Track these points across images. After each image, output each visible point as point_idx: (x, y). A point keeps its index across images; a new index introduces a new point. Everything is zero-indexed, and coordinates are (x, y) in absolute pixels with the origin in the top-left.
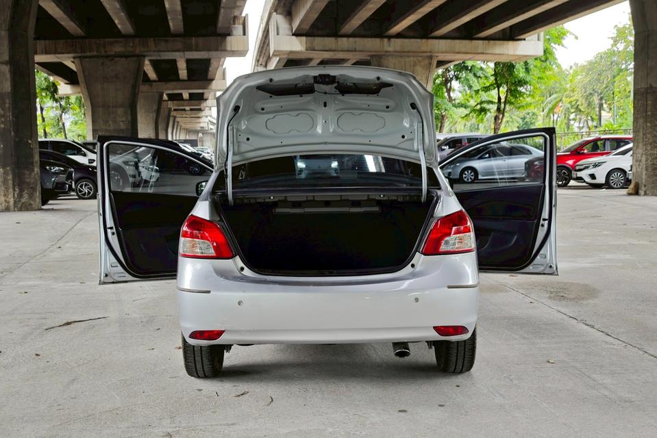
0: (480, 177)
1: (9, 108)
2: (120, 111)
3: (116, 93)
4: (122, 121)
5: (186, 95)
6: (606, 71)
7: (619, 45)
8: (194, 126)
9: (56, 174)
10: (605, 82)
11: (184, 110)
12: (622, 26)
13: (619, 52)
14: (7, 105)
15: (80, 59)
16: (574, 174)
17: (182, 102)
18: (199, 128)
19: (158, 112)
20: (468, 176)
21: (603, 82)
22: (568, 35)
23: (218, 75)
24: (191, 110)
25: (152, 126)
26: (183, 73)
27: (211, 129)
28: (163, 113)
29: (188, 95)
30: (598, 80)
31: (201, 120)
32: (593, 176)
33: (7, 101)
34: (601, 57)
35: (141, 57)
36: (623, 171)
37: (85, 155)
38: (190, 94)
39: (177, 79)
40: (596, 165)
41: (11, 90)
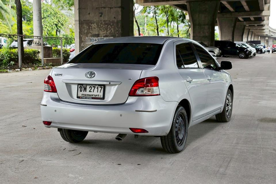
1: (120, 27)
2: (206, 27)
3: (205, 18)
4: (207, 32)
8: (261, 34)
11: (254, 26)
14: (119, 26)
17: (251, 22)
18: (265, 35)
24: (258, 26)
25: (231, 34)
26: (246, 8)
27: (272, 35)
29: (253, 19)
31: (264, 31)
33: (120, 24)
38: (254, 18)
41: (121, 19)
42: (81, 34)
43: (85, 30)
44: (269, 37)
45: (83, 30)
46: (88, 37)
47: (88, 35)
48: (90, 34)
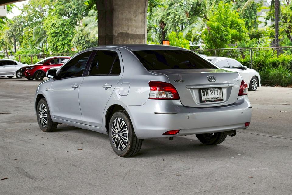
6: (19, 25)
7: (24, 13)
10: (18, 31)
12: (26, 5)
13: (25, 17)
21: (17, 31)
22: (14, 7)
30: (15, 30)
34: (16, 19)
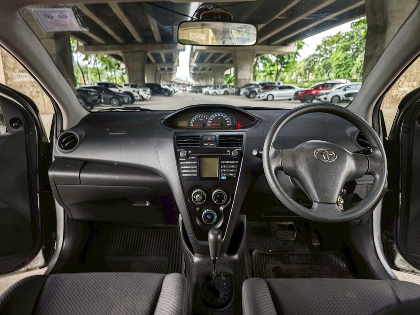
0: (275, 98)
2: (139, 73)
3: (137, 65)
5: (166, 69)
9: (93, 96)
15: (124, 52)
16: (316, 97)
17: (165, 71)
19: (156, 74)
20: (270, 98)
23: (176, 60)
24: (168, 74)
25: (154, 78)
26: (164, 60)
28: (158, 74)
32: (325, 99)
35: (146, 52)
36: (339, 97)
37: (117, 88)
38: (168, 68)
39: (162, 63)
40: (327, 94)
42: (6, 69)
43: (10, 65)
44: (175, 83)
45: (8, 64)
46: (16, 73)
47: (16, 71)
48: (18, 70)
